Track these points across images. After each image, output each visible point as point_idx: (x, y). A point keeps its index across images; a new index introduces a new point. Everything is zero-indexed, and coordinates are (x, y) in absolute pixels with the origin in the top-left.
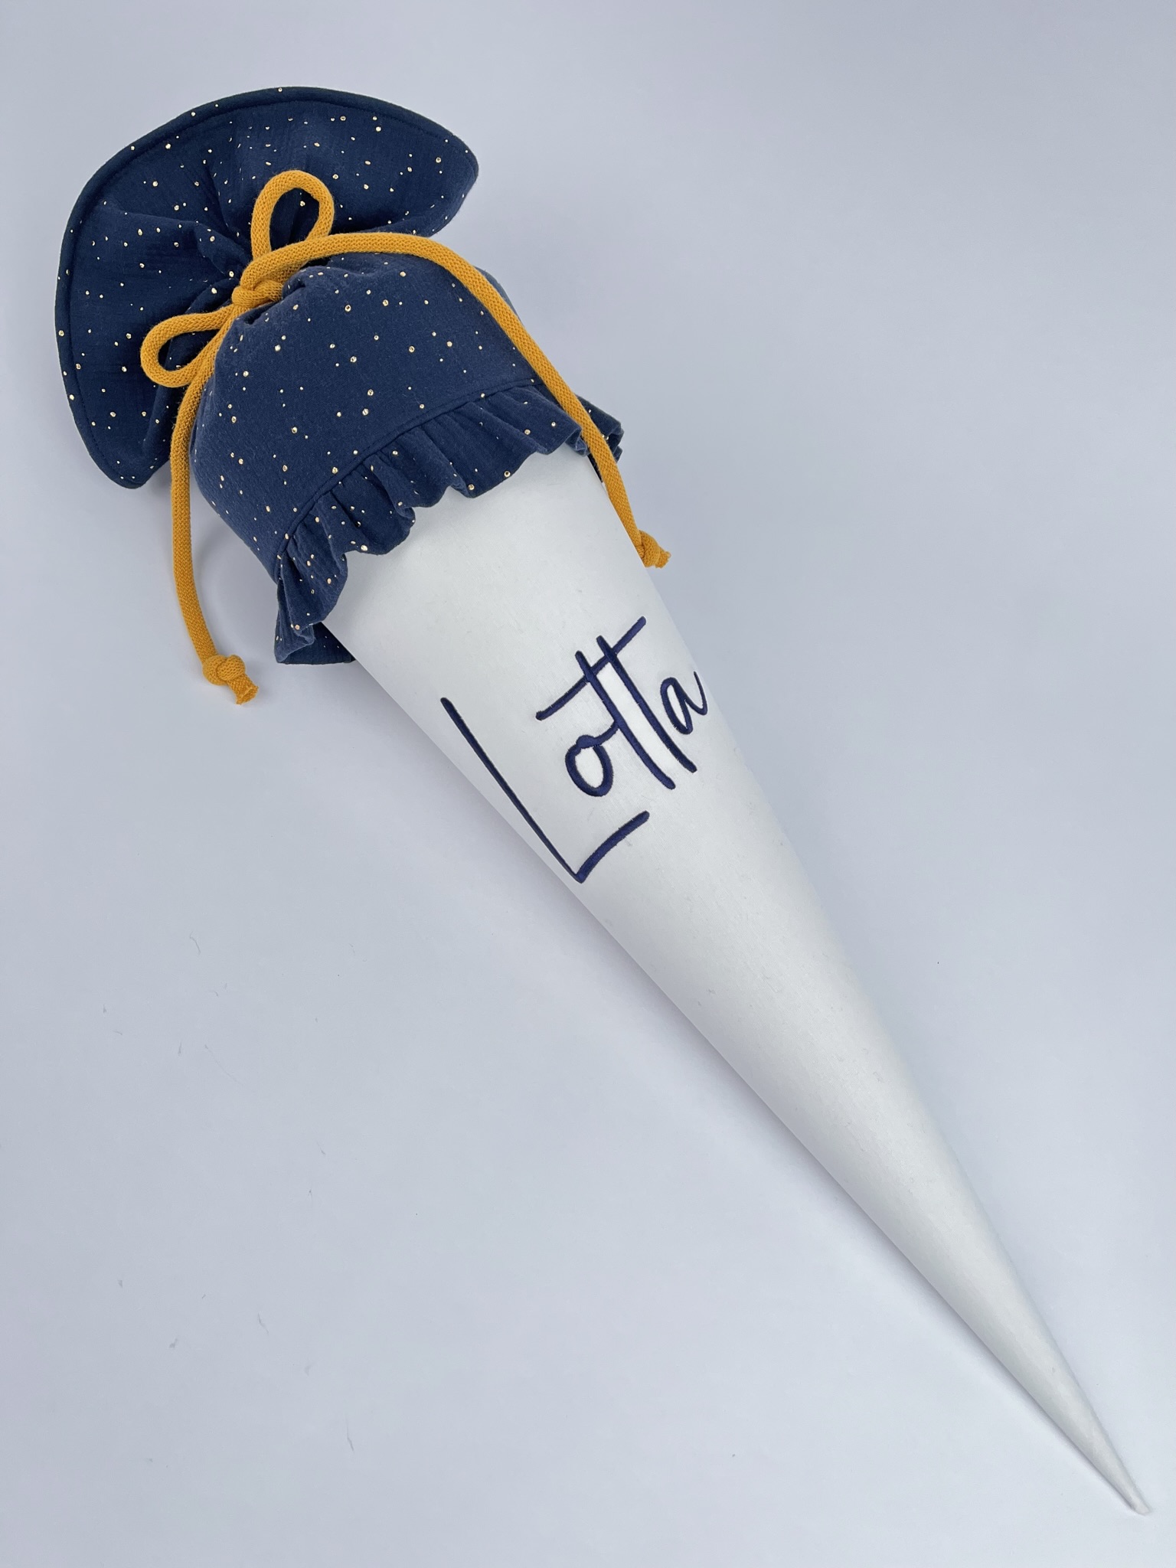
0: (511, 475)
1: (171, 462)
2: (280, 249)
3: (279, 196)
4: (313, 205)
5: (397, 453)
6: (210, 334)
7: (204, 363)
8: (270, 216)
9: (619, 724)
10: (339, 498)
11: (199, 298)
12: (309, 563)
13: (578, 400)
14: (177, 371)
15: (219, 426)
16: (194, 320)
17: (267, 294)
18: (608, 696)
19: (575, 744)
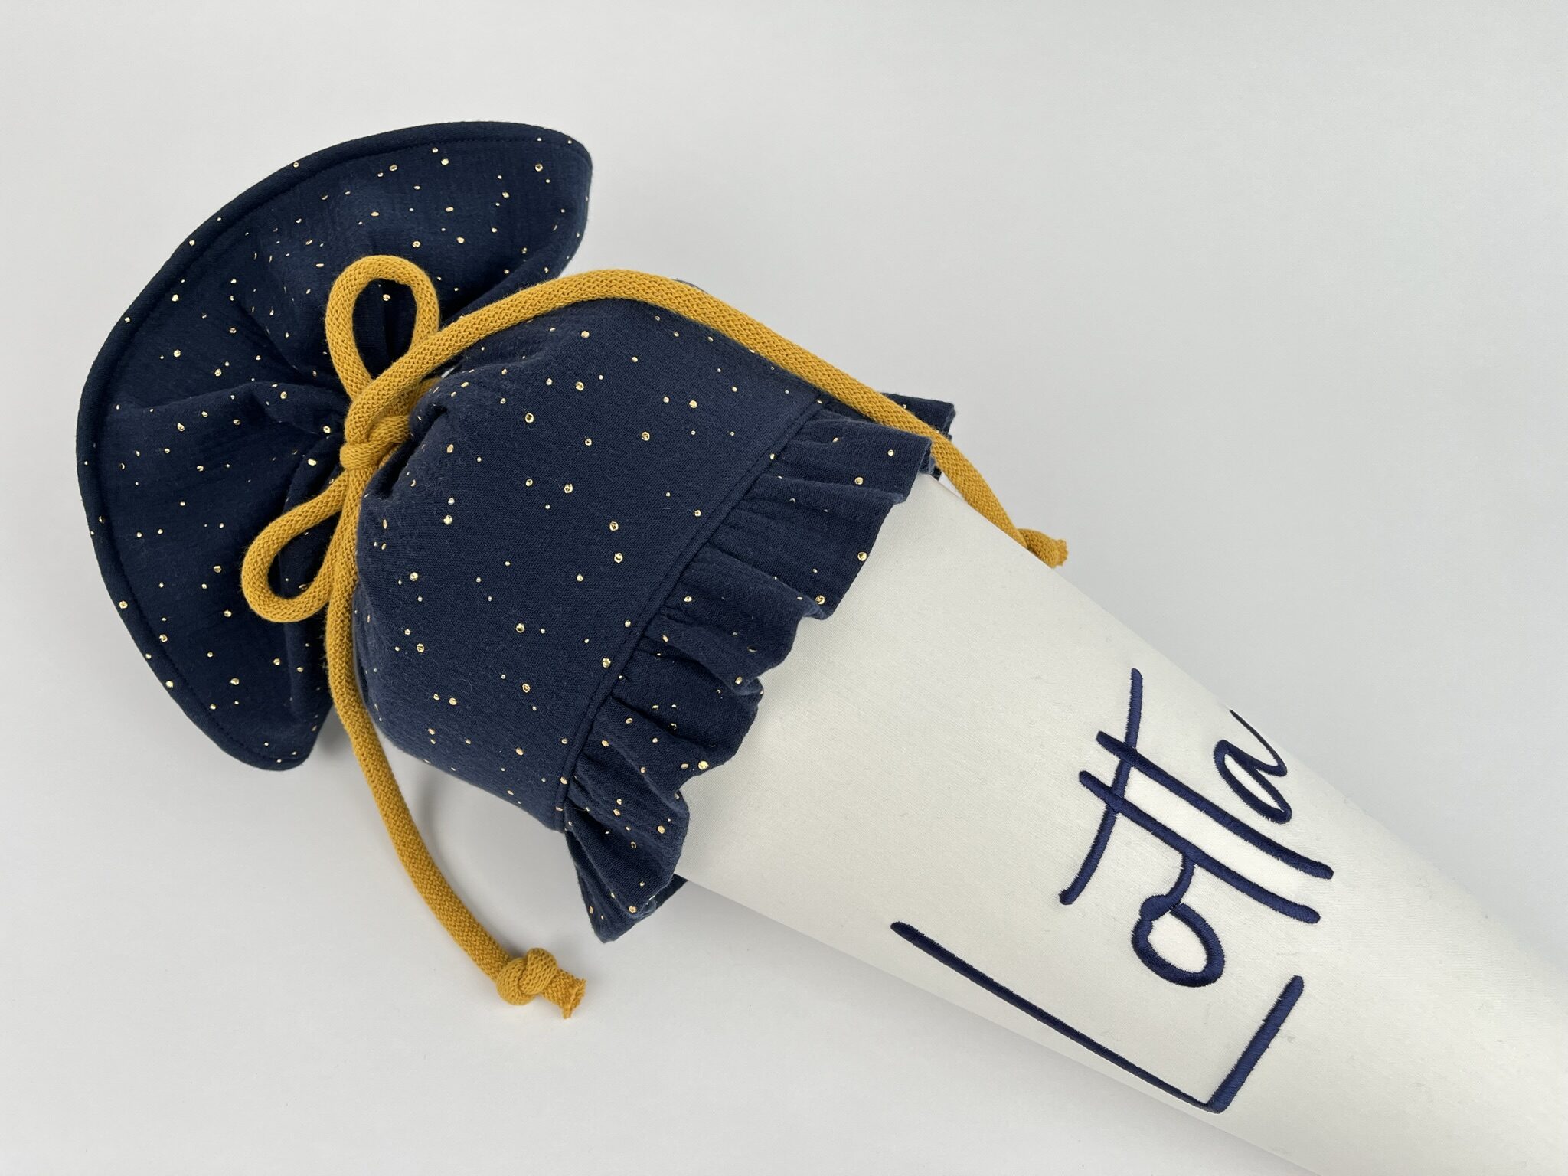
0: (868, 556)
1: (339, 712)
2: (386, 372)
3: (353, 301)
4: (402, 293)
5: (690, 599)
6: (329, 524)
7: (337, 569)
8: (351, 333)
9: (1193, 857)
10: (628, 701)
11: (295, 481)
12: (617, 813)
13: (889, 400)
14: (305, 594)
15: (403, 664)
16: (300, 515)
17: (390, 439)
18: (1155, 820)
19: (1140, 917)
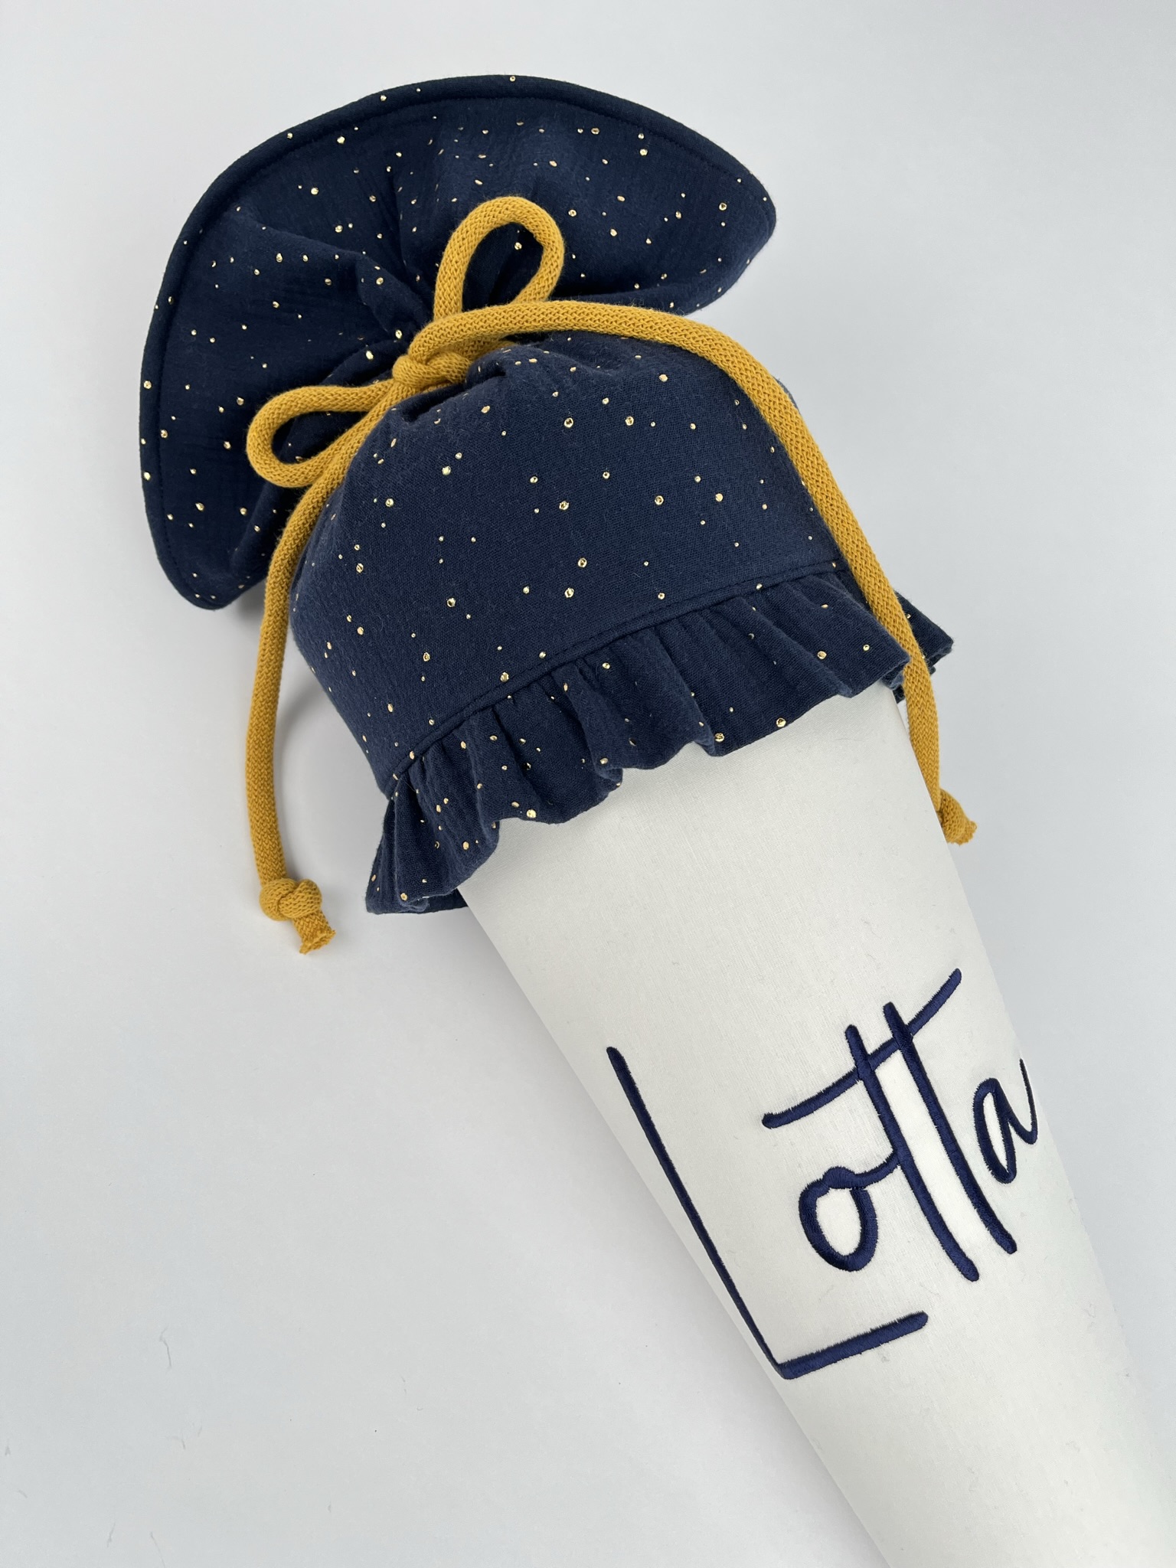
0: (786, 725)
1: (267, 584)
2: (475, 311)
3: (486, 231)
4: (534, 249)
5: (608, 667)
6: (351, 418)
7: (335, 460)
8: (468, 259)
9: (901, 1157)
10: (504, 721)
11: (345, 363)
12: (438, 809)
13: (897, 601)
14: (297, 466)
15: (337, 572)
16: (332, 395)
17: (445, 373)
18: (889, 1107)
19: (822, 1178)
